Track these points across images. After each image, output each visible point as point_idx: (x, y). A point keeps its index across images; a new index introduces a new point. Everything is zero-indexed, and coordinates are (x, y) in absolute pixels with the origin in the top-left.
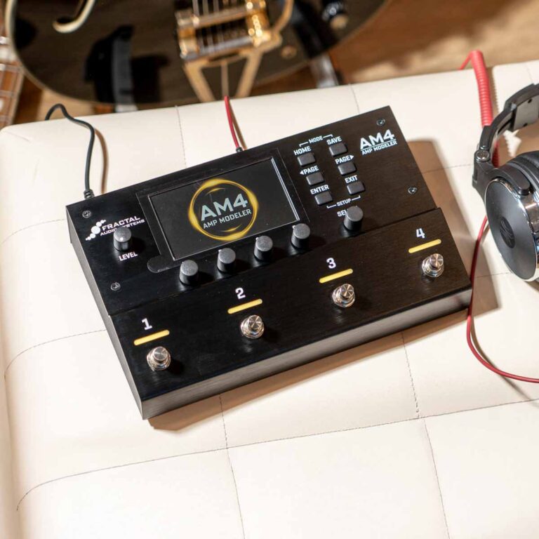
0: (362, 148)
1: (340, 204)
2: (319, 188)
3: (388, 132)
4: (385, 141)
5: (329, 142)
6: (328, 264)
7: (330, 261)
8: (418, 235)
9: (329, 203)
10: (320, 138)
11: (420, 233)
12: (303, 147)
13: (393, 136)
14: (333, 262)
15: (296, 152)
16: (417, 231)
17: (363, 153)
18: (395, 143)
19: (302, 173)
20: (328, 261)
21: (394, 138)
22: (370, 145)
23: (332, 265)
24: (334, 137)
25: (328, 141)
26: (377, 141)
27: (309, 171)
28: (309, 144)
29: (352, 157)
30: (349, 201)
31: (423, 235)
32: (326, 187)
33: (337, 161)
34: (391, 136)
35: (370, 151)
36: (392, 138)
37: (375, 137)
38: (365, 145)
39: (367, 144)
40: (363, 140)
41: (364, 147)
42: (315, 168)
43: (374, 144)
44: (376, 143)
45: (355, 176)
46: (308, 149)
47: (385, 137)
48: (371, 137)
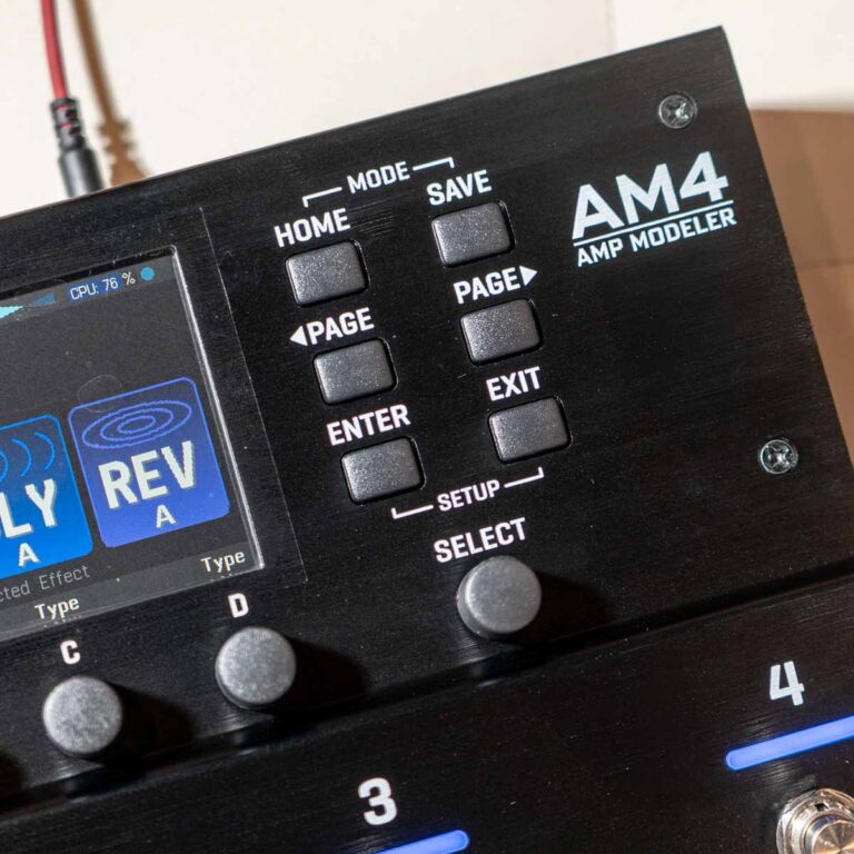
0: (578, 232)
1: (449, 501)
2: (367, 417)
3: (704, 162)
4: (686, 204)
5: (437, 194)
6: (365, 805)
7: (375, 792)
8: (776, 693)
9: (403, 497)
10: (397, 172)
11: (784, 682)
12: (318, 209)
13: (723, 182)
14: (385, 798)
15: (284, 235)
16: (775, 670)
17: (583, 258)
18: (728, 218)
19: (298, 337)
20: (364, 790)
21: (726, 193)
22: (615, 222)
23: (380, 810)
24: (462, 170)
25: (432, 189)
26: (649, 202)
27: (331, 329)
28: (345, 199)
29: (528, 274)
30: (491, 488)
31: (796, 691)
32: (400, 414)
33: (461, 290)
34: (715, 185)
35: (610, 249)
36: (716, 195)
37: (644, 181)
38: (594, 220)
39: (606, 214)
40: (587, 194)
41: (590, 232)
42: (359, 320)
43: (633, 216)
44: (644, 214)
45: (533, 371)
46: (335, 221)
47: (690, 189)
48: (626, 186)
